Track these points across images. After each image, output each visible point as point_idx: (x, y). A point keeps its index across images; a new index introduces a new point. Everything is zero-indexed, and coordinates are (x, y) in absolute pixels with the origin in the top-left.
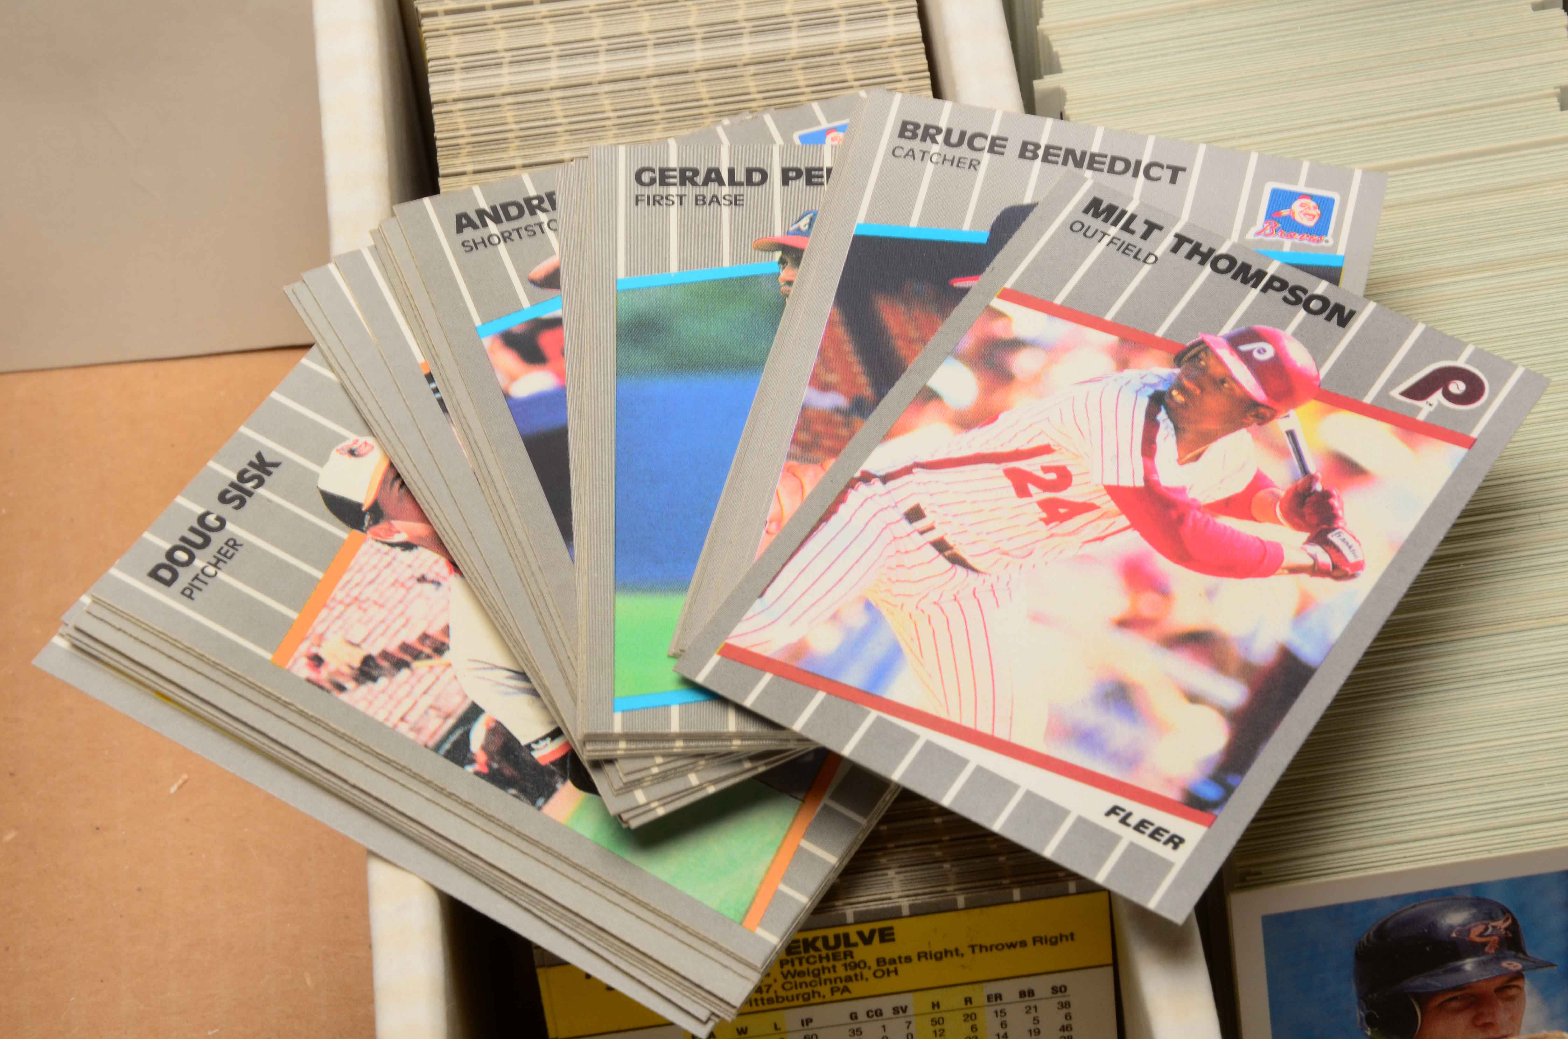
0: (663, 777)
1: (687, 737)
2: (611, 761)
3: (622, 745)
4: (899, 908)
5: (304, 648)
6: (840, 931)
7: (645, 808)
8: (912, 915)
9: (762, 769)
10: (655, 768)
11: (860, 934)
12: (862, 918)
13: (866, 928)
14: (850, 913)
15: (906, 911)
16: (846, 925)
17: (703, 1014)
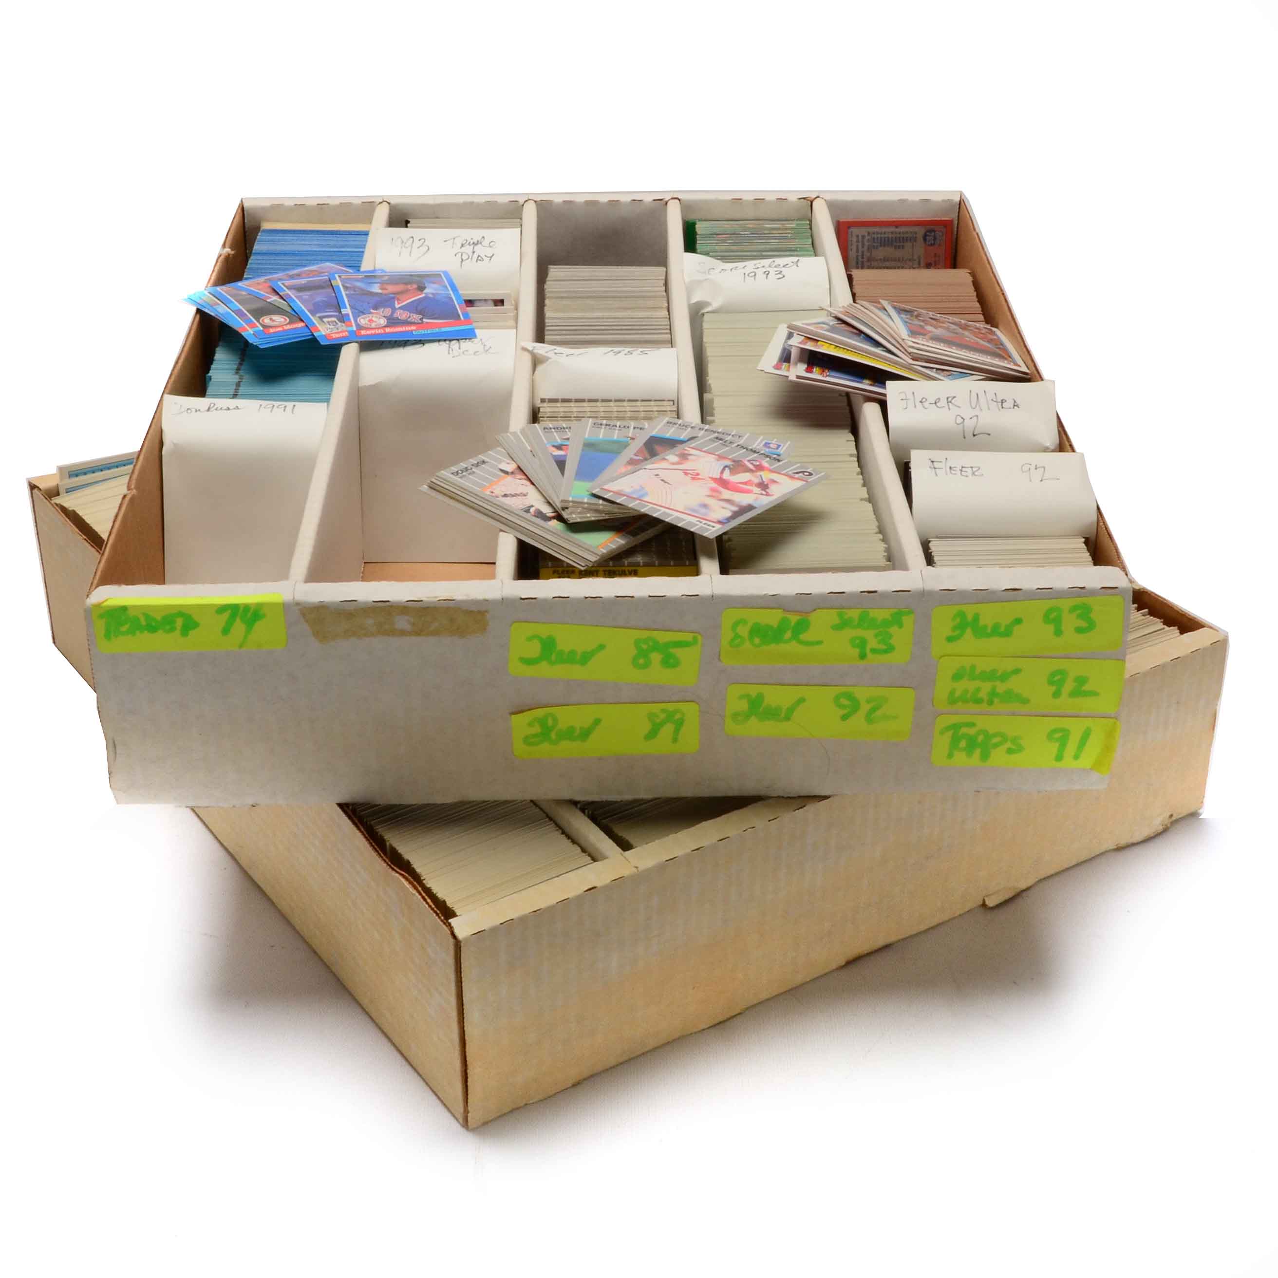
0: (579, 513)
1: (587, 503)
2: (567, 508)
3: (571, 504)
4: (639, 563)
5: (490, 490)
6: (624, 568)
7: (575, 518)
8: (644, 566)
9: (607, 518)
10: (579, 510)
11: (628, 571)
12: (630, 565)
13: (631, 569)
14: (626, 562)
15: (641, 564)
16: (624, 566)
17: (583, 565)
